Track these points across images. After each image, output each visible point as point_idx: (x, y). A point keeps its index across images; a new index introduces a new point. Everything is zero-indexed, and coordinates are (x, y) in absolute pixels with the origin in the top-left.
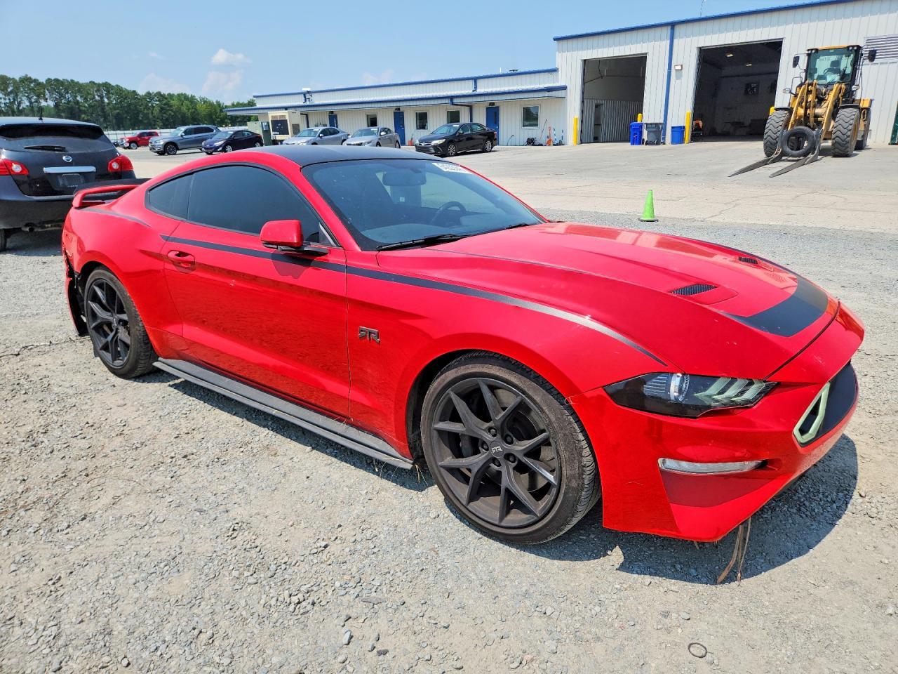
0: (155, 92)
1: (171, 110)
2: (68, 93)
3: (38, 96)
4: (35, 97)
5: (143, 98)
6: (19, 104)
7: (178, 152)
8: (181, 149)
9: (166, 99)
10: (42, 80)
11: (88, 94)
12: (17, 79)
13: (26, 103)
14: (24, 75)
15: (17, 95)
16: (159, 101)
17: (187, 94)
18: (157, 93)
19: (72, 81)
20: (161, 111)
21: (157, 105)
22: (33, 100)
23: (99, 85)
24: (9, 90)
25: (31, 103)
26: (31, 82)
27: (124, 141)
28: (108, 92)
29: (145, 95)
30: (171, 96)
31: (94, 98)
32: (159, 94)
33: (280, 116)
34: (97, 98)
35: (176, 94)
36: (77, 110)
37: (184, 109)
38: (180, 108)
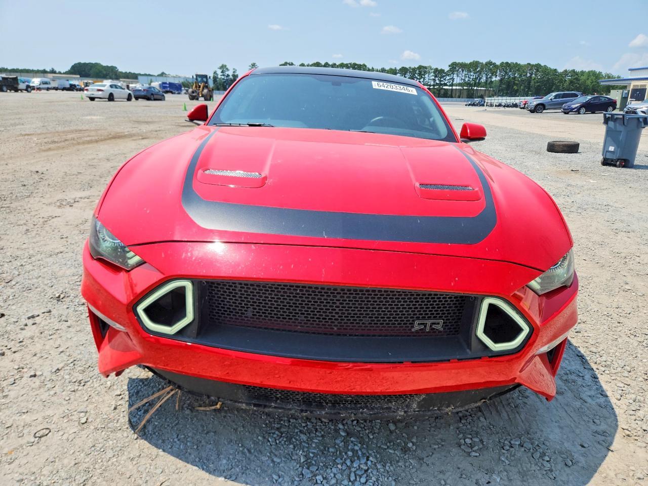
0: (571, 70)
1: (578, 84)
2: (511, 71)
3: (492, 74)
4: (490, 75)
5: (561, 74)
6: (480, 79)
7: (544, 111)
8: (547, 109)
9: (577, 74)
10: (498, 63)
11: (524, 72)
12: (484, 63)
13: (483, 79)
14: (488, 60)
15: (480, 74)
16: (571, 76)
17: (596, 71)
18: (572, 71)
19: (516, 63)
20: (570, 84)
21: (569, 79)
22: (488, 76)
23: (533, 66)
24: (477, 70)
25: (487, 78)
26: (491, 65)
27: (522, 103)
28: (537, 70)
29: (563, 72)
30: (583, 73)
31: (527, 75)
32: (573, 71)
33: (641, 85)
34: (528, 75)
35: (587, 71)
36: (513, 83)
37: (589, 82)
38: (585, 81)
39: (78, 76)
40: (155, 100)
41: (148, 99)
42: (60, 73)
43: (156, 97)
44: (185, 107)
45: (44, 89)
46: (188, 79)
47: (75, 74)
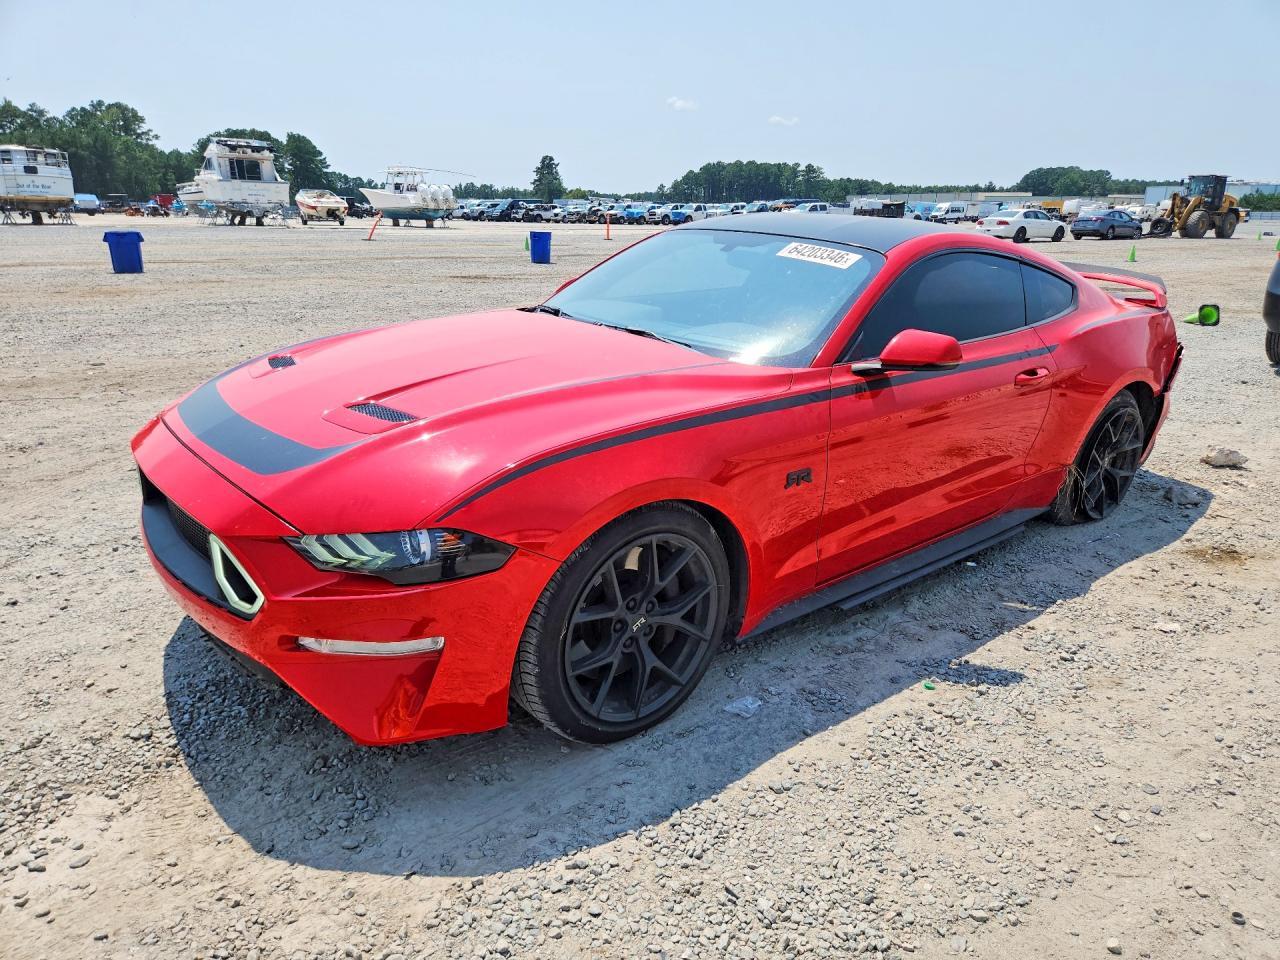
39: (1030, 194)
40: (1115, 238)
41: (1104, 237)
42: (1002, 190)
43: (1118, 231)
44: (1133, 254)
45: (951, 220)
46: (1261, 188)
47: (1026, 191)
